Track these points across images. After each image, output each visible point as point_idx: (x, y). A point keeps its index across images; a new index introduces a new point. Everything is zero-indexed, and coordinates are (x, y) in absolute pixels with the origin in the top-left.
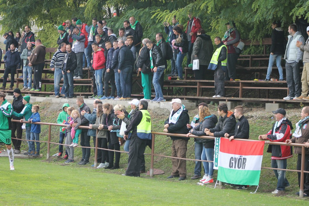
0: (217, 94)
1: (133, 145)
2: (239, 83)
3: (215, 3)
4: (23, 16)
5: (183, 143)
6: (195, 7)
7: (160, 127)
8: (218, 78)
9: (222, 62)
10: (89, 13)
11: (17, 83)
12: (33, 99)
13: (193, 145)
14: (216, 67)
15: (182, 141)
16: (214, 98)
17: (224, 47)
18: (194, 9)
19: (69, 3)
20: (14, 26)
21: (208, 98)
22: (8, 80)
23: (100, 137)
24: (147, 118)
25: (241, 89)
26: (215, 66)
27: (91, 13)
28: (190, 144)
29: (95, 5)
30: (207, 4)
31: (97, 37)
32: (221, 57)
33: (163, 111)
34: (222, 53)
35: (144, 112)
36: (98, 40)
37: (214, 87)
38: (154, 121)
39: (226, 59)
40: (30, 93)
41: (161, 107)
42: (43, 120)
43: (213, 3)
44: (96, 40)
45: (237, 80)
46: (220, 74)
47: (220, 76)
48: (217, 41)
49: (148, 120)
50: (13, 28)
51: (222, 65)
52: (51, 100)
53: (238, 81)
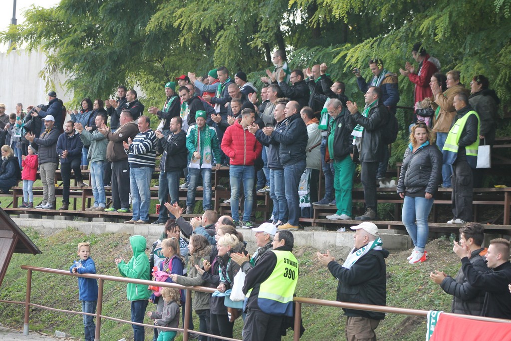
0: (457, 216)
1: (249, 327)
2: (503, 193)
3: (452, 19)
4: (106, 69)
5: (365, 326)
6: (412, 30)
7: (330, 286)
8: (459, 181)
9: (467, 149)
10: (223, 59)
11: (82, 196)
12: (100, 226)
13: (394, 328)
14: (454, 157)
15: (363, 321)
16: (450, 224)
17: (472, 115)
18: (410, 36)
19: (185, 39)
20: (93, 89)
21: (438, 226)
22: (71, 191)
23: (200, 309)
24: (286, 269)
25: (507, 207)
26: (452, 156)
27: (227, 60)
28: (388, 326)
29: (232, 41)
30: (434, 21)
31: (234, 103)
32: (465, 138)
33: (341, 253)
34: (468, 129)
35: (281, 255)
36: (237, 109)
37: (450, 202)
38: (320, 273)
39: (475, 141)
40: (103, 216)
41: (337, 245)
42: (110, 270)
43: (448, 19)
44: (233, 109)
45: (499, 186)
46: (464, 174)
47: (463, 178)
48: (458, 102)
49: (289, 274)
50: (92, 93)
51: (468, 153)
52: (133, 228)
53: (500, 188)
